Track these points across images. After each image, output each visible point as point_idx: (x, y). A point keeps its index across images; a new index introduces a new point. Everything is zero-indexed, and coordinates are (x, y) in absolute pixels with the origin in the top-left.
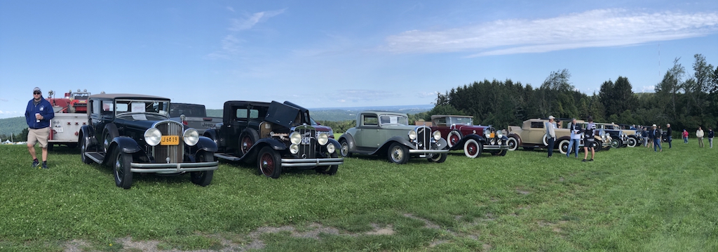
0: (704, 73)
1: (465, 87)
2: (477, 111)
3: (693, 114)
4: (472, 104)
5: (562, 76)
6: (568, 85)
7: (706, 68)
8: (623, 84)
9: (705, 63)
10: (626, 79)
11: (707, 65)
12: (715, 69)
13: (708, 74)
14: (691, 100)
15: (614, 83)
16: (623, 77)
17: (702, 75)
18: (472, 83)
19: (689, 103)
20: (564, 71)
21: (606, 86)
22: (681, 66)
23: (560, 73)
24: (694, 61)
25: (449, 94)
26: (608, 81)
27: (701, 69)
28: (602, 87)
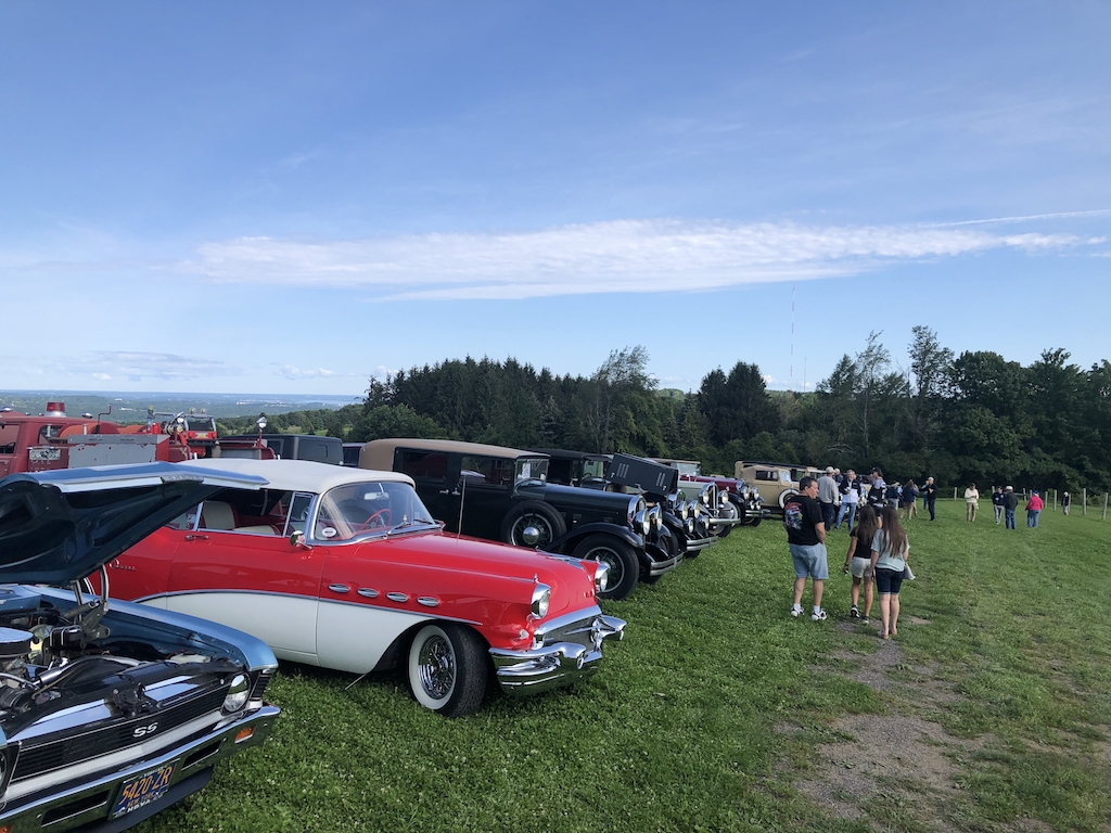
0: (934, 366)
1: (426, 368)
2: (452, 418)
3: (908, 448)
4: (442, 406)
5: (633, 360)
6: (644, 379)
7: (938, 355)
8: (746, 377)
9: (935, 346)
10: (754, 368)
11: (940, 349)
12: (956, 357)
13: (941, 367)
14: (904, 419)
15: (727, 374)
16: (749, 363)
17: (927, 370)
18: (441, 362)
19: (897, 424)
20: (637, 349)
21: (714, 380)
22: (883, 348)
23: (629, 353)
24: (912, 338)
25: (392, 381)
26: (715, 370)
27: (926, 357)
28: (705, 381)
